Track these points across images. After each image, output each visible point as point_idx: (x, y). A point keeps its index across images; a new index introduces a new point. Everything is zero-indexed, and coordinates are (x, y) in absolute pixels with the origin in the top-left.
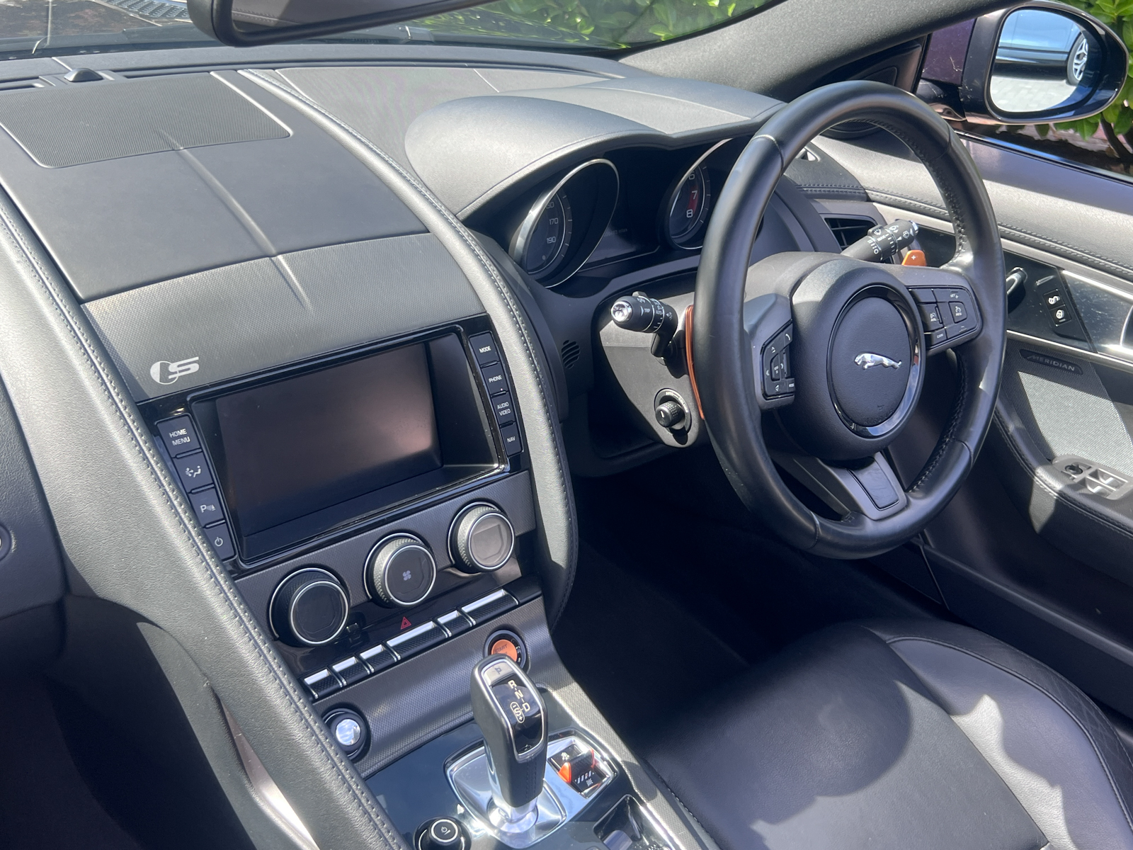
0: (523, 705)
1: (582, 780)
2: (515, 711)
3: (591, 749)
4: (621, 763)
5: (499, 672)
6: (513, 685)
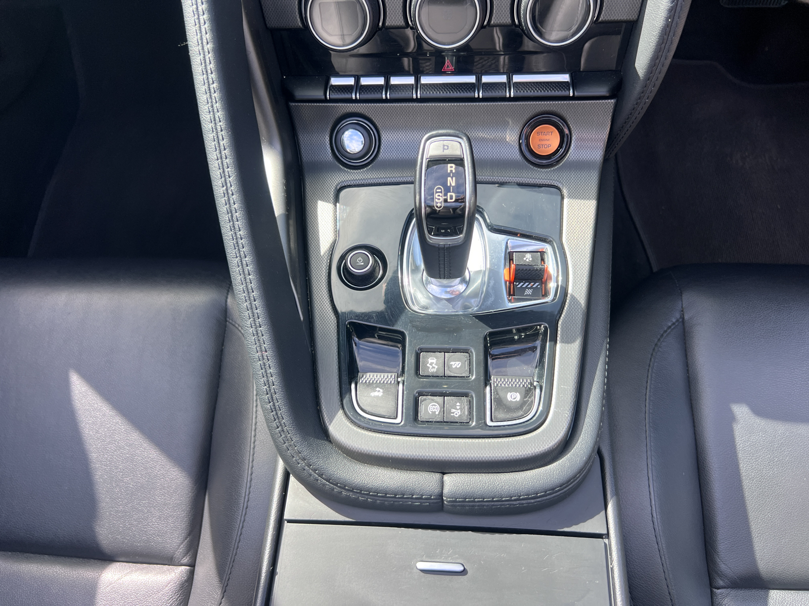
0: (449, 194)
2: (436, 196)
4: (569, 294)
6: (451, 169)
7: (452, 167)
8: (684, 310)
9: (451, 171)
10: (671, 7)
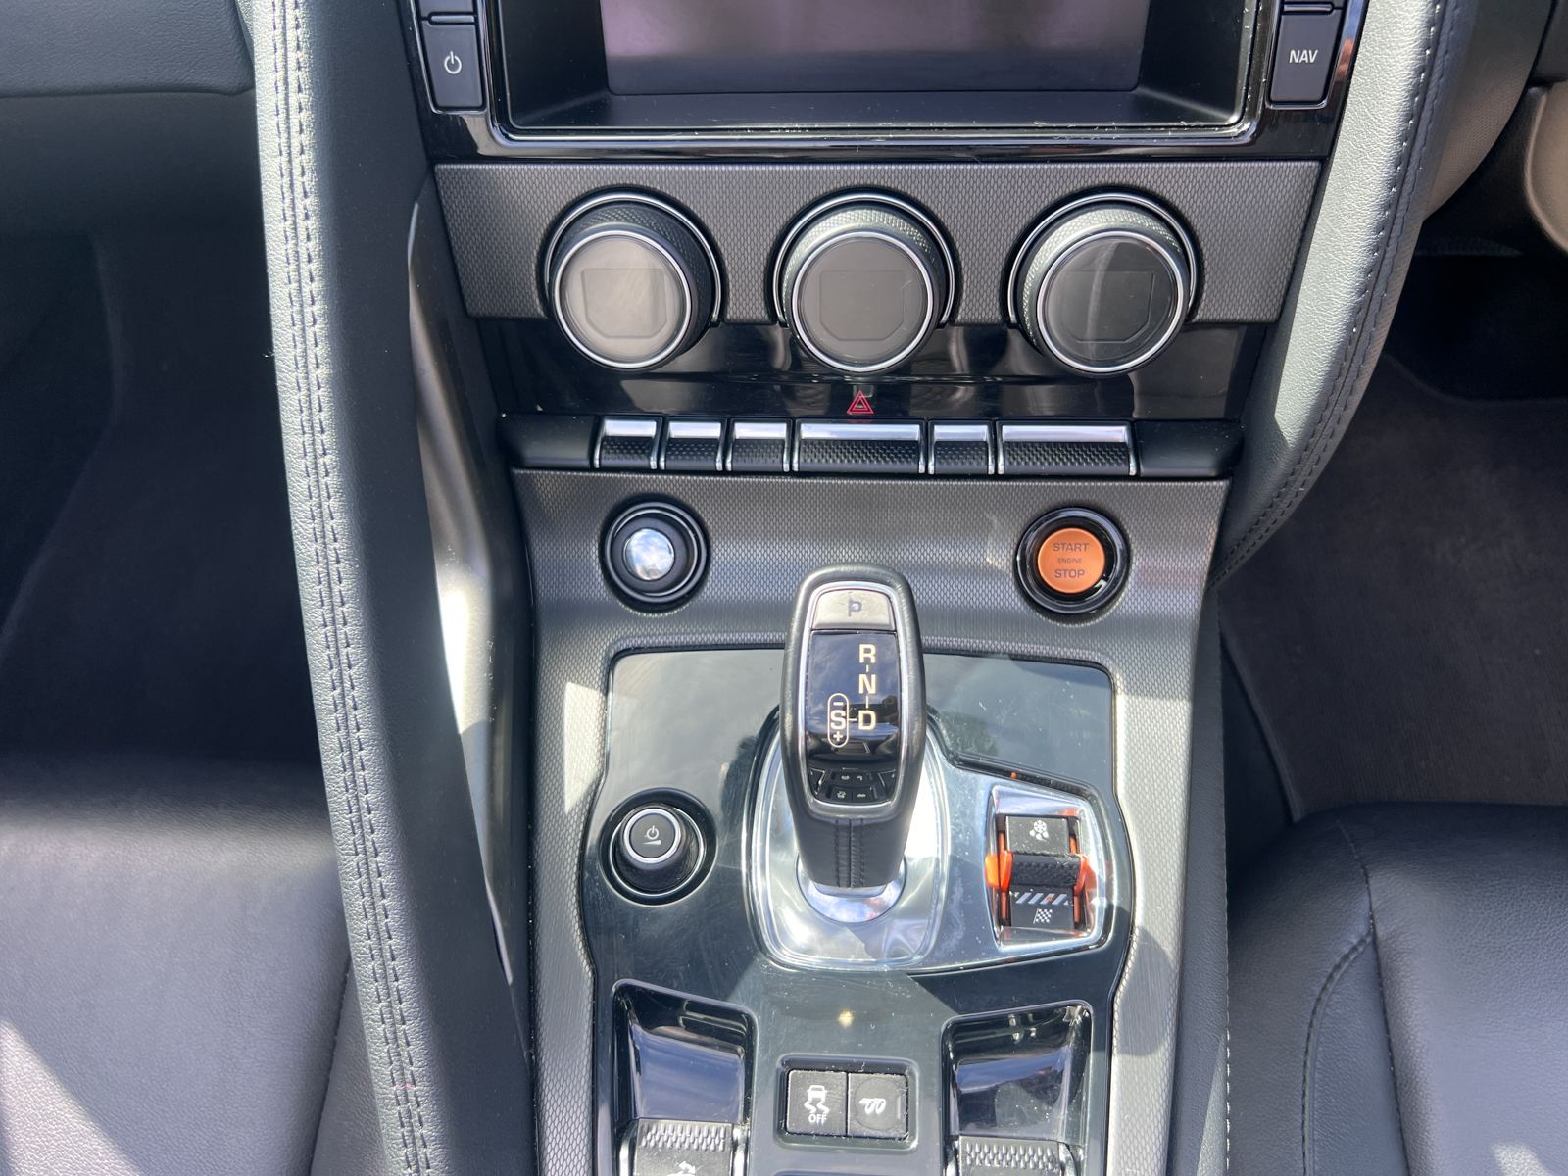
0: (862, 713)
2: (832, 715)
4: (1136, 927)
5: (851, 609)
6: (867, 655)
7: (868, 651)
8: (1376, 917)
9: (867, 660)
10: (1359, 302)
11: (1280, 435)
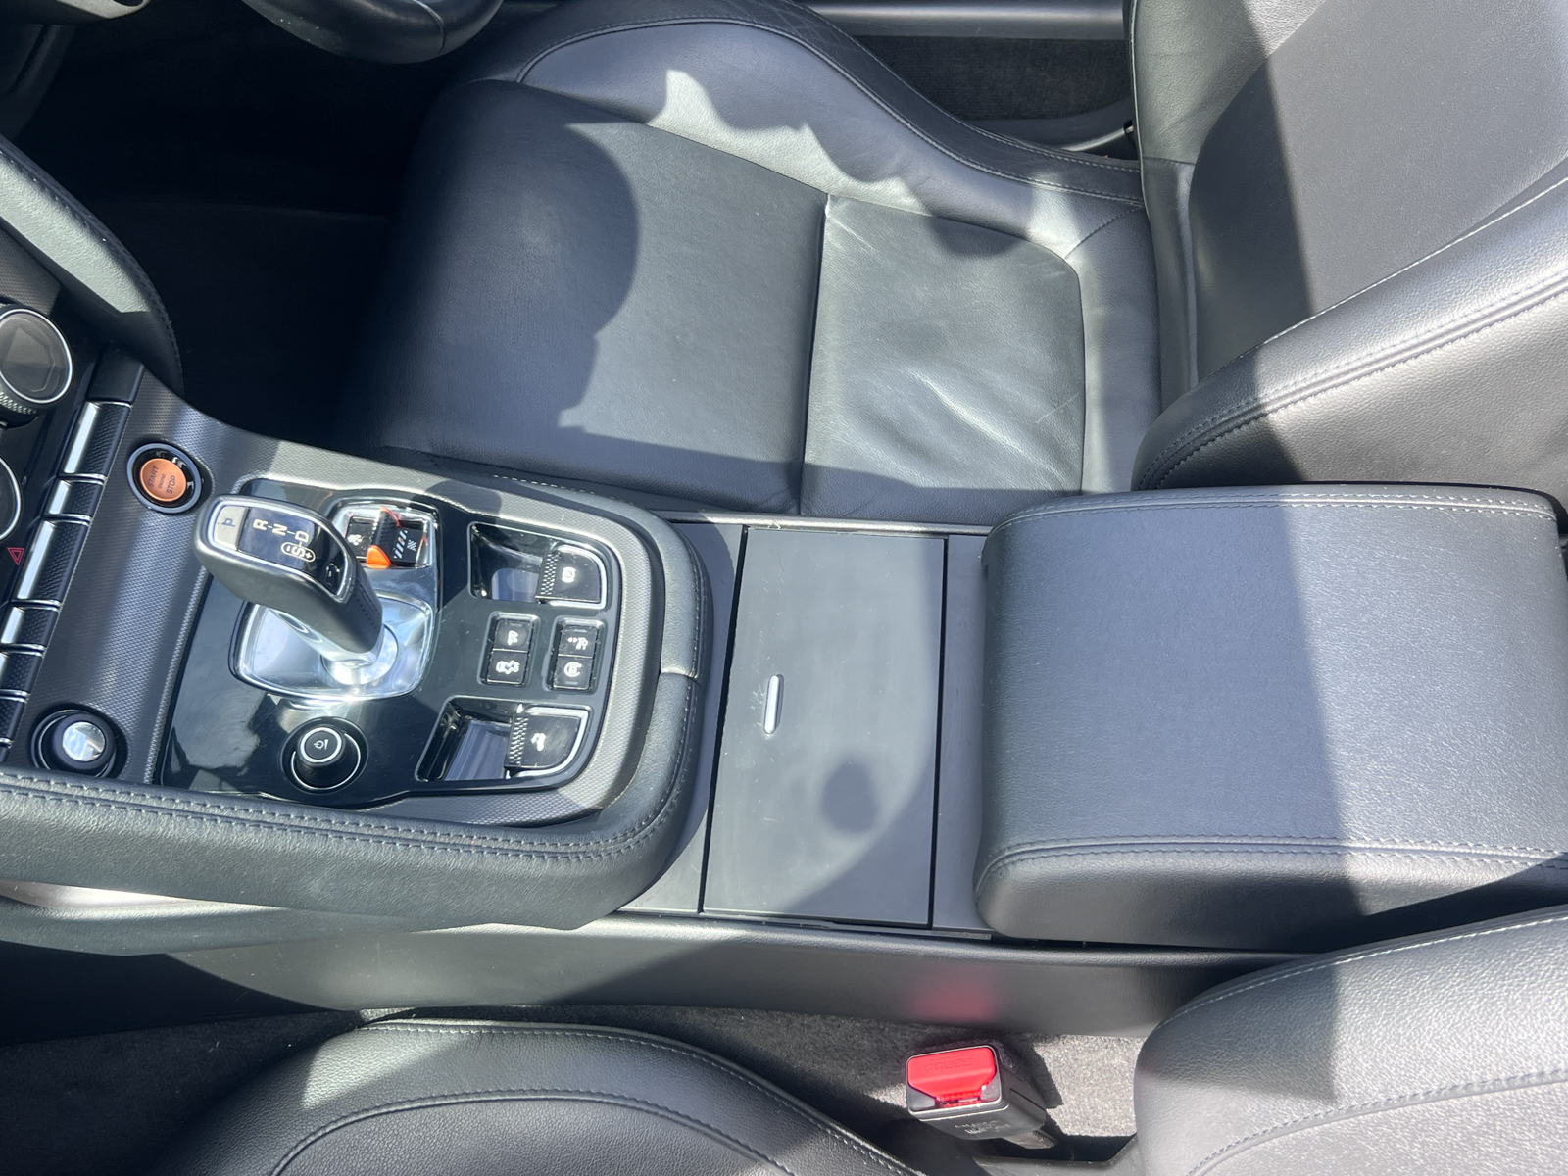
0: (297, 537)
1: (402, 549)
3: (382, 508)
4: (426, 494)
5: (230, 525)
6: (260, 525)
9: (264, 526)
10: (91, 229)
11: (141, 312)
